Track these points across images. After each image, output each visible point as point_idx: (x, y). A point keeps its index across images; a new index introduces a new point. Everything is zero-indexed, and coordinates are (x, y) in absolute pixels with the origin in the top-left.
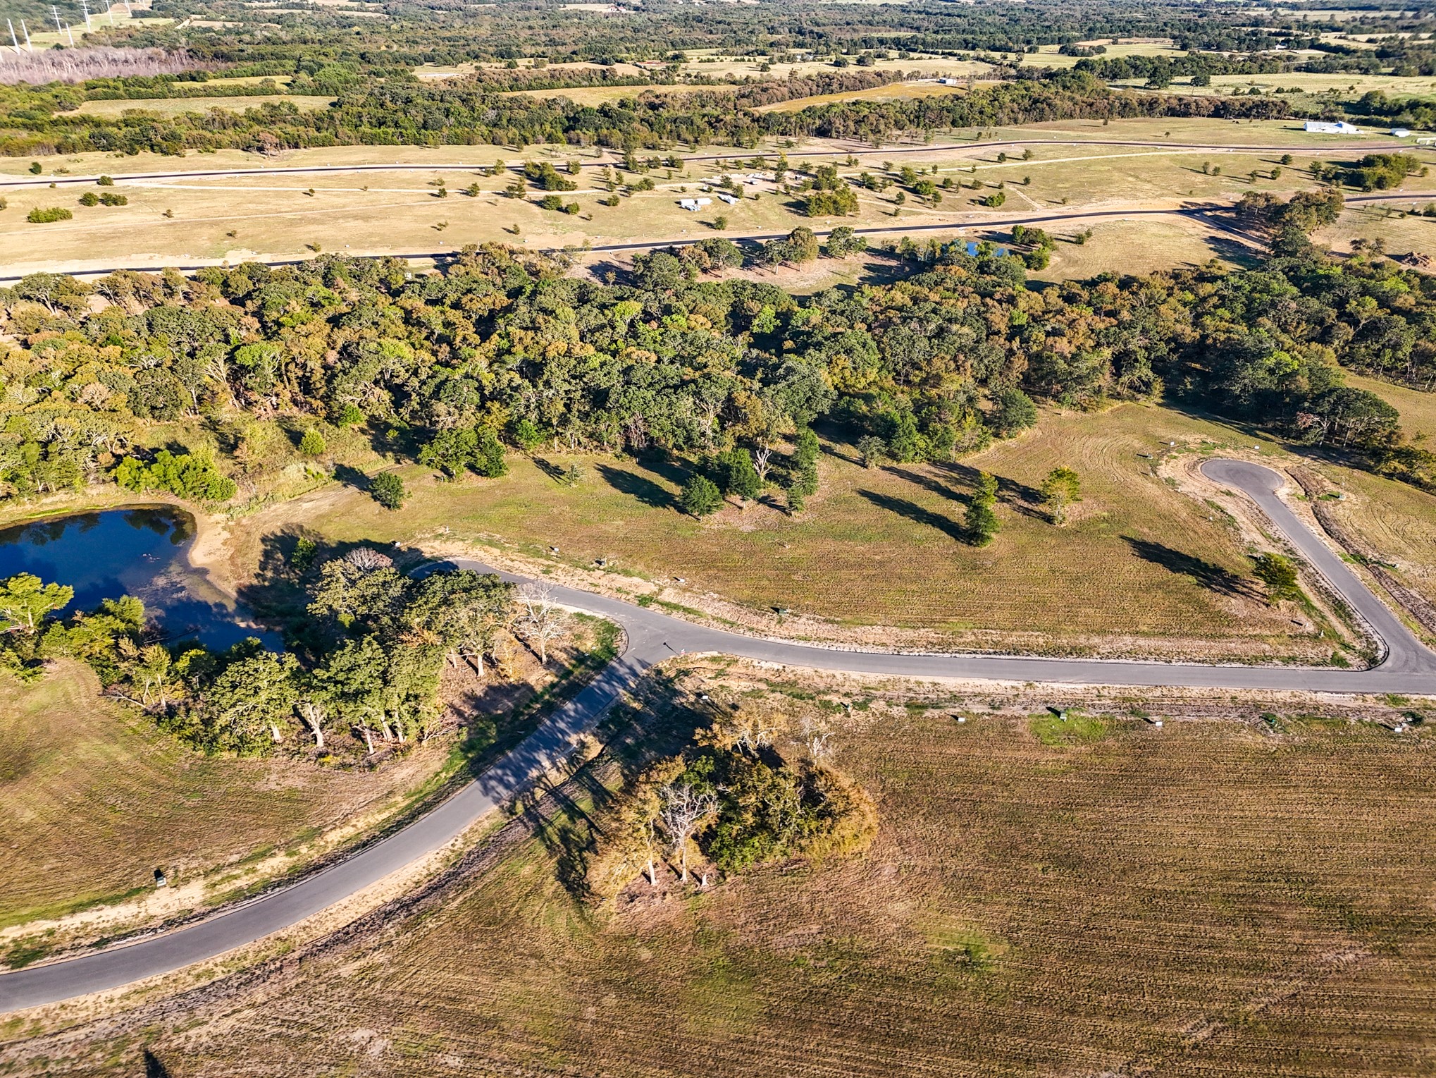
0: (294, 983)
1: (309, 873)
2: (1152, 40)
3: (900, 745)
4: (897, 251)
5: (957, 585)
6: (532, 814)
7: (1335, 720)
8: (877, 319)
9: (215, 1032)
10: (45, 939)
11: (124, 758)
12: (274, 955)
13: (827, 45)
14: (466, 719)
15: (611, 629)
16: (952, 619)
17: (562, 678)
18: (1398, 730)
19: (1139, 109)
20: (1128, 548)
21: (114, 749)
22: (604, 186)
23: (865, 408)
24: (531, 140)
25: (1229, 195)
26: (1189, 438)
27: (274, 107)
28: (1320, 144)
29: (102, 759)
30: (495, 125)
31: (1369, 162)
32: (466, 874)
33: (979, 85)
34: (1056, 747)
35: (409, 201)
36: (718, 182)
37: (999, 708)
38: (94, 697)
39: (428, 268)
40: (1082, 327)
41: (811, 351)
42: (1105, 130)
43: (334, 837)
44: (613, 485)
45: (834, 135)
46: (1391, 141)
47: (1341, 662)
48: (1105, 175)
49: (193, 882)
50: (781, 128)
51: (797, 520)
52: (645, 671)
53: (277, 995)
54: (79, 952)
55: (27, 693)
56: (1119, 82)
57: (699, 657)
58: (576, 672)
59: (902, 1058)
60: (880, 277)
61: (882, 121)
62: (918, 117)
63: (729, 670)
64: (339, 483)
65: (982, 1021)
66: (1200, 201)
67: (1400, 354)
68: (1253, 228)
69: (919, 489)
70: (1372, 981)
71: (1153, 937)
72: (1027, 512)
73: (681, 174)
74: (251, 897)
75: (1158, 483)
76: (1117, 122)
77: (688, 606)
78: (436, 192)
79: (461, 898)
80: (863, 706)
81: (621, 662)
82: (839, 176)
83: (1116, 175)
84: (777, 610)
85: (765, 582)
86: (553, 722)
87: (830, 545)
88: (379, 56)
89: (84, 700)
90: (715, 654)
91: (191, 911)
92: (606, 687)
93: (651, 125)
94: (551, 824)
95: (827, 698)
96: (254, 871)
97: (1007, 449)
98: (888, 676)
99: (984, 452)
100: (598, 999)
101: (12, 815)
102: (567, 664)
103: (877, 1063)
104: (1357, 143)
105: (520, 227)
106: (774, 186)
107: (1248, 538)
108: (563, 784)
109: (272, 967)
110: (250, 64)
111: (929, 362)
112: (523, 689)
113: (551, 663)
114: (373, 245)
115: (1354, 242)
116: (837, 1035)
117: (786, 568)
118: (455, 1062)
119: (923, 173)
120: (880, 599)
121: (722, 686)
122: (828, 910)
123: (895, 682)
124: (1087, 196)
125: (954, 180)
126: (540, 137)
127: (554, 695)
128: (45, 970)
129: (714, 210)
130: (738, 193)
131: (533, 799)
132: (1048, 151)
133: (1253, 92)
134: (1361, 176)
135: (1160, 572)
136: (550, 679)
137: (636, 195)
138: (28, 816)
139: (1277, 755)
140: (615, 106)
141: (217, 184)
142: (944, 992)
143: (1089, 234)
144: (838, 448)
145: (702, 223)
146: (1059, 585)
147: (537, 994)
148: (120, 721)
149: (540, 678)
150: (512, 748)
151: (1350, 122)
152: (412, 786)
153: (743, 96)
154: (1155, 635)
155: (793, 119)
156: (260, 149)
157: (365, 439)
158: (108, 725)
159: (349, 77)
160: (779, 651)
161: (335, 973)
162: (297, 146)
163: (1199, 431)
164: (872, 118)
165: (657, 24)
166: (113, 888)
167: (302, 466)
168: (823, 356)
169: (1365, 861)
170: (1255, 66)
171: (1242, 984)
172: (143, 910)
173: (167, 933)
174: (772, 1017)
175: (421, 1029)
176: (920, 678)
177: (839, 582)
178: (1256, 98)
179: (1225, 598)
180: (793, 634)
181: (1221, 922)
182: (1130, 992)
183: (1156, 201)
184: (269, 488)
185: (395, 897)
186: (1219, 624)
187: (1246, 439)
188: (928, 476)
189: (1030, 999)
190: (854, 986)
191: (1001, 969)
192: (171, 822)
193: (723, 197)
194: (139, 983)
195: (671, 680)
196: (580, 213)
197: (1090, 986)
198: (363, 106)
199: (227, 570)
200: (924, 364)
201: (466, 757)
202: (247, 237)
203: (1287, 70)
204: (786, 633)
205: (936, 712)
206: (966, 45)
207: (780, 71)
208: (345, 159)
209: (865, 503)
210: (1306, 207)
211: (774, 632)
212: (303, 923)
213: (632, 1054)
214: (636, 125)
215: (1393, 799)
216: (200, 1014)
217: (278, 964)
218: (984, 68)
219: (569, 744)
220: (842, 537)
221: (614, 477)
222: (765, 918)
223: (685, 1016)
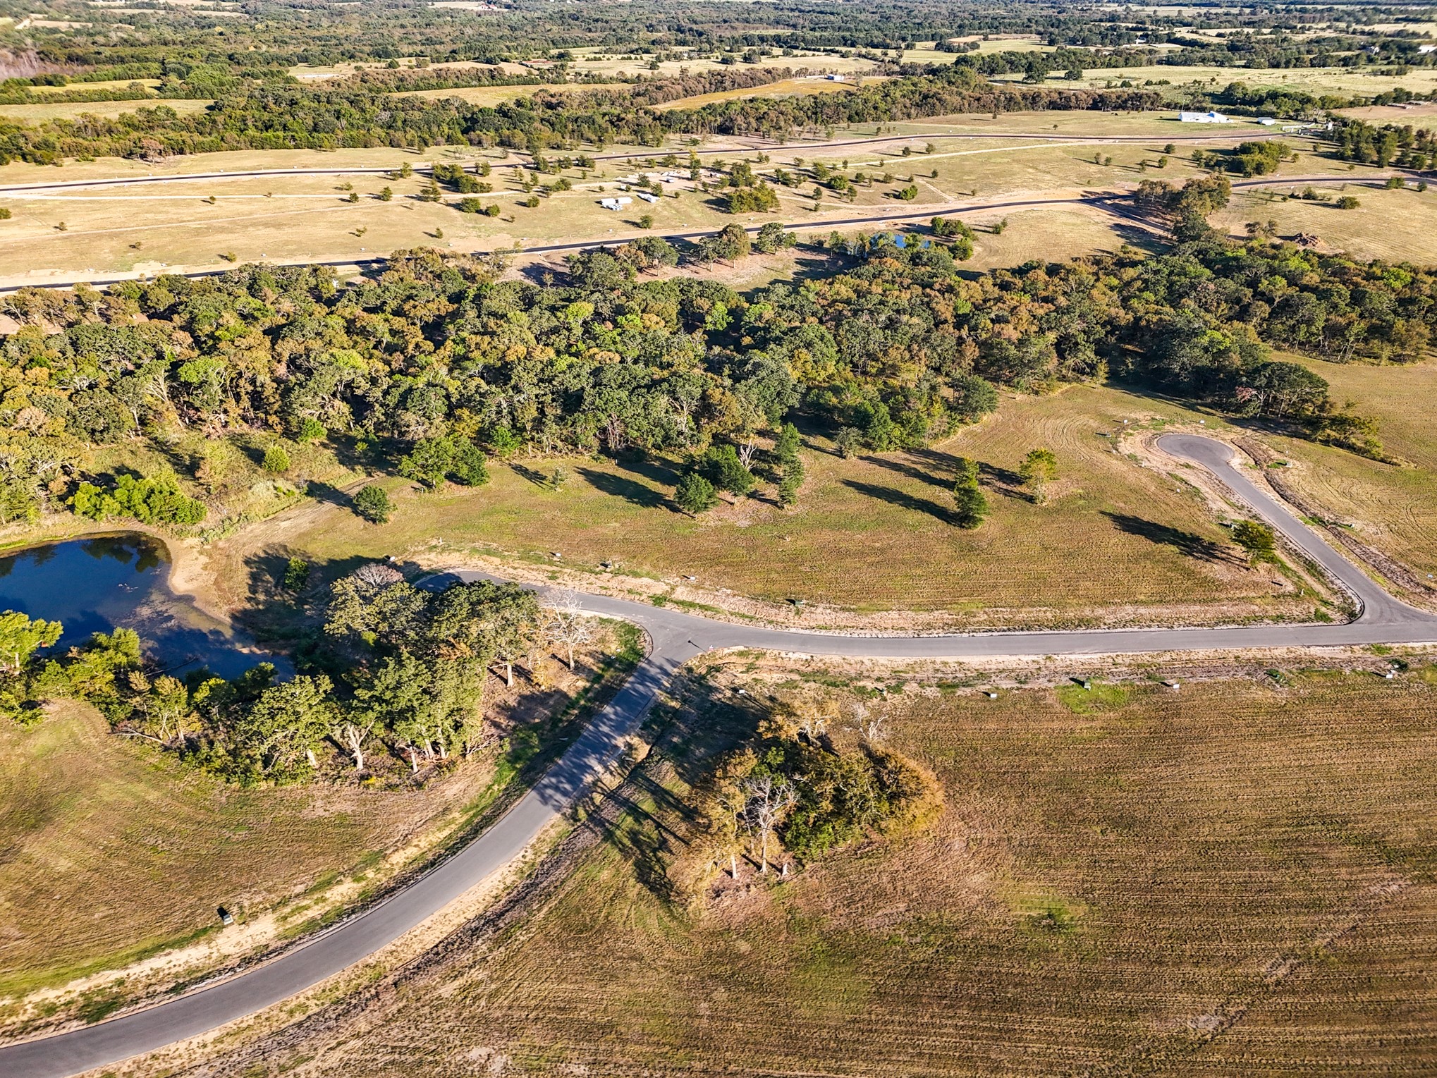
0: (395, 1008)
1: (382, 896)
2: (1019, 36)
3: (941, 724)
4: (826, 245)
5: (960, 567)
6: (595, 819)
7: (1331, 671)
8: (826, 313)
9: (325, 1066)
10: (115, 989)
11: (153, 796)
12: (366, 983)
13: (708, 42)
14: (504, 730)
15: (632, 631)
16: (962, 600)
17: (593, 682)
18: (1389, 676)
19: (1023, 103)
20: (1109, 523)
21: (139, 788)
22: (520, 187)
23: (834, 400)
24: (430, 141)
25: (1126, 184)
26: (1139, 415)
27: (150, 112)
28: (1197, 133)
29: (129, 799)
30: (390, 127)
31: (1245, 149)
32: (545, 884)
33: (865, 81)
34: (1086, 715)
35: (319, 207)
36: (635, 181)
37: (1025, 683)
38: (103, 736)
39: (354, 275)
40: (1024, 314)
41: (772, 346)
42: (995, 124)
43: (399, 859)
44: (598, 487)
45: (736, 132)
46: (1260, 130)
47: (1324, 617)
48: (1006, 167)
49: (261, 917)
50: (683, 126)
51: (791, 513)
52: (676, 670)
53: (380, 1023)
54: (156, 1000)
55: (29, 737)
56: (998, 77)
57: (726, 653)
58: (607, 676)
59: (1014, 1022)
60: (814, 271)
61: (782, 117)
62: (815, 113)
63: (760, 663)
64: (313, 500)
65: (1079, 979)
66: (1099, 190)
67: (1313, 329)
68: (1151, 215)
69: (900, 476)
70: (1419, 908)
71: (1217, 886)
72: (1007, 493)
73: (595, 174)
74: (327, 927)
75: (1121, 458)
76: (1003, 116)
77: (703, 603)
78: (347, 197)
79: (546, 909)
80: (897, 689)
81: (650, 662)
82: (753, 172)
83: (1016, 167)
84: (793, 602)
85: (774, 575)
86: (596, 726)
87: (828, 536)
88: (249, 56)
89: (93, 740)
90: (741, 648)
91: (267, 946)
92: (641, 688)
93: (552, 125)
94: (618, 827)
95: (861, 684)
96: (324, 900)
97: (973, 434)
98: (914, 659)
99: (953, 438)
100: (708, 995)
101: (45, 865)
102: (595, 668)
103: (992, 1029)
104: (1229, 132)
105: (443, 230)
106: (692, 184)
107: (1215, 508)
108: (620, 787)
109: (368, 995)
110: (109, 67)
111: (885, 353)
112: (557, 696)
113: (579, 668)
114: (291, 254)
115: (1248, 225)
116: (946, 1006)
117: (792, 560)
118: (581, 1070)
119: (834, 168)
120: (889, 584)
121: (755, 680)
122: (910, 888)
123: (922, 664)
124: (994, 188)
125: (867, 173)
126: (439, 138)
127: (589, 700)
128: (125, 1021)
129: (636, 209)
130: (657, 191)
131: (593, 804)
132: (947, 144)
133: (1124, 84)
134: (1241, 163)
135: (1142, 544)
136: (582, 684)
137: (554, 195)
138: (63, 865)
139: (1288, 707)
140: (512, 105)
141: (107, 194)
142: (1038, 955)
143: (1004, 224)
144: (812, 440)
145: (627, 222)
146: (1054, 561)
147: (646, 995)
148: (138, 759)
149: (571, 684)
150: (560, 755)
151: (1219, 111)
152: (466, 801)
153: (638, 94)
154: (1153, 603)
155: (694, 117)
156: (143, 156)
157: (329, 453)
158: (127, 764)
159: (224, 79)
160: (804, 641)
161: (436, 994)
162: (182, 152)
163: (1146, 408)
164: (773, 115)
165: (534, 23)
166: (177, 931)
167: (270, 484)
168: (785, 351)
169: (1385, 800)
170: (1121, 60)
171: (1305, 922)
172: (215, 950)
173: (247, 972)
174: (881, 995)
175: (538, 1042)
176: (945, 659)
177: (847, 571)
178: (1130, 91)
179: (1208, 565)
180: (813, 624)
181: (1274, 866)
182: (1208, 939)
183: (1058, 191)
184: (240, 508)
185: (476, 913)
186: (1209, 590)
187: (1189, 414)
188: (906, 463)
189: (1118, 955)
190: (952, 958)
191: (1086, 929)
192: (222, 857)
193: (643, 196)
194: (230, 1025)
195: (703, 677)
196: (501, 215)
197: (1170, 937)
198: (244, 108)
199: (214, 595)
200: (880, 355)
201: (515, 768)
202: (151, 248)
203: (1150, 63)
204: (806, 623)
205: (968, 691)
206: (845, 42)
207: (670, 69)
208: (238, 164)
209: (851, 493)
210: (1201, 193)
211: (795, 623)
212: (389, 947)
213: (755, 1044)
214: (537, 124)
215: (1398, 740)
216: (303, 1049)
217: (373, 992)
218: (868, 65)
219: (616, 747)
220: (837, 527)
221: (598, 480)
222: (851, 902)
223: (797, 1003)
